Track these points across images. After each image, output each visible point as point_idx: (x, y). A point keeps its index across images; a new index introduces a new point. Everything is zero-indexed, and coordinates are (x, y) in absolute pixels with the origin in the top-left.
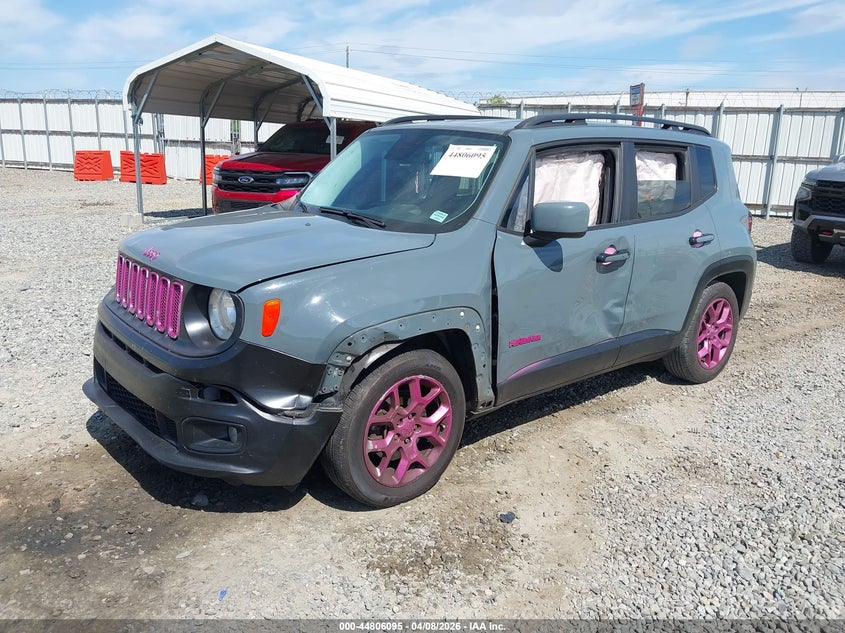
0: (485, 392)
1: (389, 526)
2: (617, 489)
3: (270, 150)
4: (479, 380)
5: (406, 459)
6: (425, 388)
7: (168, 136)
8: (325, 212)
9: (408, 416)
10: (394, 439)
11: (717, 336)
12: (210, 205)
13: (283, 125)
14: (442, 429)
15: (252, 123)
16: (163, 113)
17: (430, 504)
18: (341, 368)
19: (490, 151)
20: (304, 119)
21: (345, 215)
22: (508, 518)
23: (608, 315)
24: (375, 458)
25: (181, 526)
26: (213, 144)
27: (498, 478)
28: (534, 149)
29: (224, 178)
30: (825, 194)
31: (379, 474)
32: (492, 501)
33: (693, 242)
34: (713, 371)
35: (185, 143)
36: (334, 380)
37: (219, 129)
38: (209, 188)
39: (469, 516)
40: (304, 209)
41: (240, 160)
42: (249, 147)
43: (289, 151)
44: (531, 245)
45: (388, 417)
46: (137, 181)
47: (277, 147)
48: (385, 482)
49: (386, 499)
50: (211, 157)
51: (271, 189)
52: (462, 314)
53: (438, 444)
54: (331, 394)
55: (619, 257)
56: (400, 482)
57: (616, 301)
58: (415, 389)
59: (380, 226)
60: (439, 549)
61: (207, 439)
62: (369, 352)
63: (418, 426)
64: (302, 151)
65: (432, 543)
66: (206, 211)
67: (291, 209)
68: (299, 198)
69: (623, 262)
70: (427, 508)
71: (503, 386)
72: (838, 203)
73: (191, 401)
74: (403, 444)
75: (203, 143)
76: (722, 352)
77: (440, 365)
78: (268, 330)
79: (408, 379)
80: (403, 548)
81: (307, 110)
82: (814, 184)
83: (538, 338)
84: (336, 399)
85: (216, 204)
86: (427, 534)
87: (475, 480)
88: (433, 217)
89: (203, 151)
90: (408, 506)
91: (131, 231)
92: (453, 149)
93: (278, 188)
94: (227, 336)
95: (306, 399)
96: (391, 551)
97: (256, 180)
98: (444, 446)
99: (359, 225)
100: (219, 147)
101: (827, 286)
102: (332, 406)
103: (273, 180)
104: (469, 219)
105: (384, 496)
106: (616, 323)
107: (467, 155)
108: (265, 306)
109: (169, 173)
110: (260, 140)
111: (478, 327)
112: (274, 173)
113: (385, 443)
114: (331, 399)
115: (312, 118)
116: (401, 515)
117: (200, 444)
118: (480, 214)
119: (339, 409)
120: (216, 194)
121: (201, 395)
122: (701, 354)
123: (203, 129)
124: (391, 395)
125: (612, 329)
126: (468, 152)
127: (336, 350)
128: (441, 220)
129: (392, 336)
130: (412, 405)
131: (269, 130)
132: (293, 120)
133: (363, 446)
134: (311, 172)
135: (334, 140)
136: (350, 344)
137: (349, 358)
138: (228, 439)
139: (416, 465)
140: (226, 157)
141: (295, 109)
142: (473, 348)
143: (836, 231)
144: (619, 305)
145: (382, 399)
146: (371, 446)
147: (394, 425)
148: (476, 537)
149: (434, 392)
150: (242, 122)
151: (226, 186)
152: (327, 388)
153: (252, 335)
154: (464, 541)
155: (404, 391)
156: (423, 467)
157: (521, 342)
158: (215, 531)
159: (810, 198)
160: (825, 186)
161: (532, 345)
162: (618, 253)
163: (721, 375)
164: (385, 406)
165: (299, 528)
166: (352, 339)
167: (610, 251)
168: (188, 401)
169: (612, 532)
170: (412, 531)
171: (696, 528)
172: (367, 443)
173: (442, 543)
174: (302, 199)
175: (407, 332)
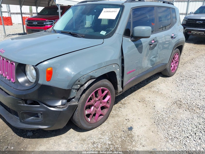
0: (120, 89)
1: (95, 137)
2: (160, 115)
3: (41, 14)
4: (118, 86)
5: (98, 114)
6: (103, 91)
7: (12, 12)
8: (62, 32)
9: (98, 101)
10: (94, 108)
11: (175, 63)
12: (25, 31)
13: (44, 7)
14: (108, 103)
15: (35, 7)
16: (9, 4)
17: (106, 126)
18: (76, 89)
19: (118, 10)
20: (50, 5)
21: (70, 33)
22: (131, 129)
23: (152, 61)
24: (88, 116)
25: (23, 145)
26: (25, 14)
27: (125, 114)
28: (132, 9)
29: (29, 23)
30: (189, 22)
31: (90, 120)
32: (125, 123)
33: (172, 37)
34: (174, 73)
35: (17, 13)
36: (74, 93)
37: (26, 9)
38: (25, 26)
39: (119, 130)
40: (55, 32)
41: (33, 17)
42: (35, 14)
43: (47, 15)
44: (133, 41)
45: (92, 102)
46: (3, 24)
47: (43, 14)
48: (91, 122)
49: (92, 127)
50: (25, 17)
51: (43, 26)
52: (114, 66)
53: (107, 107)
54: (73, 98)
55: (155, 43)
56: (96, 121)
57: (153, 56)
58: (100, 92)
59: (83, 37)
60: (113, 145)
61: (30, 117)
62: (86, 83)
63: (101, 103)
64: (50, 14)
65: (110, 143)
66: (24, 34)
67: (51, 32)
68: (53, 28)
69: (156, 45)
70: (105, 128)
71: (125, 86)
72: (193, 24)
73: (22, 106)
74: (96, 110)
75: (22, 14)
76: (176, 67)
77: (107, 83)
78: (49, 79)
79: (97, 89)
80: (101, 146)
81: (51, 3)
82: (186, 20)
83: (134, 70)
84: (75, 99)
85: (27, 31)
86: (108, 139)
87: (117, 115)
88: (101, 33)
89: (22, 15)
90: (99, 128)
91: (2, 39)
92: (104, 10)
93: (45, 25)
94: (34, 81)
95: (64, 101)
96: (97, 147)
97: (38, 23)
98: (109, 108)
99: (76, 37)
100: (27, 14)
101: (190, 46)
102: (74, 102)
103: (43, 23)
104: (114, 33)
105: (91, 127)
106: (153, 63)
107: (110, 12)
108: (47, 71)
109: (13, 22)
110: (38, 12)
111: (118, 70)
112: (43, 21)
113: (91, 110)
114: (73, 100)
115: (52, 5)
116: (98, 132)
117: (28, 119)
118: (117, 31)
119: (76, 103)
120: (27, 28)
121: (26, 103)
122: (172, 69)
123: (21, 9)
124: (92, 95)
125: (152, 65)
126: (110, 11)
127: (74, 84)
128: (104, 34)
129: (93, 77)
130: (99, 97)
131: (40, 9)
132: (47, 6)
133: (84, 113)
134: (54, 20)
135: (59, 11)
136: (79, 81)
137: (79, 86)
138: (38, 117)
139: (101, 115)
140: (29, 17)
141: (47, 3)
142: (117, 76)
143: (192, 32)
144: (154, 57)
145: (89, 97)
146: (87, 112)
147: (94, 104)
148: (123, 138)
149: (106, 92)
150: (32, 7)
151: (29, 25)
152: (71, 96)
153: (43, 81)
154: (120, 140)
155: (96, 93)
156: (103, 115)
157: (130, 72)
158: (36, 146)
159: (186, 23)
160: (190, 20)
161: (133, 73)
162: (155, 42)
163: (175, 74)
164: (91, 99)
165: (65, 141)
166: (80, 79)
167: (153, 42)
168: (21, 106)
169: (164, 131)
170: (103, 138)
171: (188, 127)
172: (85, 112)
173: (113, 142)
174: (54, 28)
175: (97, 75)
